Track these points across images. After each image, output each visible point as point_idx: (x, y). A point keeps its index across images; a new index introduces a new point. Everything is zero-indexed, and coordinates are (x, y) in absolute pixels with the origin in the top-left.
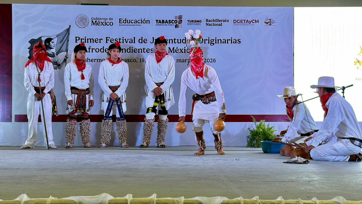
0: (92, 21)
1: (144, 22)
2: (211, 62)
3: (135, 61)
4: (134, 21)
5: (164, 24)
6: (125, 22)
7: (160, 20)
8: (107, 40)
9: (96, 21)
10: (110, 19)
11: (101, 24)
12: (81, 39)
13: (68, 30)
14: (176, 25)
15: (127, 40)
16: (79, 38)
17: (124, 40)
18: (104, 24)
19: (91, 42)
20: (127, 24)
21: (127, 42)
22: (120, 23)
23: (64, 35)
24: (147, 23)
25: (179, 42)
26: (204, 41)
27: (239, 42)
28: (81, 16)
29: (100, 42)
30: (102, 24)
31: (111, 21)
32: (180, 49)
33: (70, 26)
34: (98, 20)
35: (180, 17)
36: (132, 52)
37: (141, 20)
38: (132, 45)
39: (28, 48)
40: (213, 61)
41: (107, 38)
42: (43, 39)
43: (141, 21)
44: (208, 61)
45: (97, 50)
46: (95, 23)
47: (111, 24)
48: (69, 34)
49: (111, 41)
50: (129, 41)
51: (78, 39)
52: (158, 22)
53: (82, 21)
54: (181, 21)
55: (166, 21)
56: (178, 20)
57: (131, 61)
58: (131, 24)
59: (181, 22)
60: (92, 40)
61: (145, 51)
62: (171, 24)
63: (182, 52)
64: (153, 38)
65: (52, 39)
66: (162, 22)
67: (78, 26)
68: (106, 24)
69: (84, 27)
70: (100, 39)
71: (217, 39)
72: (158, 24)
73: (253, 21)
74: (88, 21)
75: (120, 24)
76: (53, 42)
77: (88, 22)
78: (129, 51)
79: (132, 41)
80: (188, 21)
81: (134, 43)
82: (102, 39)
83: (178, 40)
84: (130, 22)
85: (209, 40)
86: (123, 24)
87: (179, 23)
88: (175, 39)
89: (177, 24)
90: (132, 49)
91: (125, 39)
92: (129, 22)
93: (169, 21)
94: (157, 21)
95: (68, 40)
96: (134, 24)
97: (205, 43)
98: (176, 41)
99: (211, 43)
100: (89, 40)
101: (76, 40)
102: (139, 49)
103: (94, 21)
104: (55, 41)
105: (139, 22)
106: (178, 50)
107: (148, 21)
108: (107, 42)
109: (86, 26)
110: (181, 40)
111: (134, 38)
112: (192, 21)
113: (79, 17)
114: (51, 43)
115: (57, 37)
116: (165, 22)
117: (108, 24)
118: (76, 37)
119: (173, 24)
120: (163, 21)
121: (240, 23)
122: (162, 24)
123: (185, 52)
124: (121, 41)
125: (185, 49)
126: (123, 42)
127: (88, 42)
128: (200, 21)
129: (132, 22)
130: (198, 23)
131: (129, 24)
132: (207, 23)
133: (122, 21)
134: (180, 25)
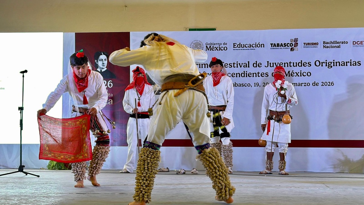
1: (259, 46)
2: (329, 85)
3: (249, 85)
4: (248, 46)
5: (279, 47)
6: (239, 46)
7: (275, 44)
9: (210, 47)
10: (224, 44)
11: (215, 49)
14: (291, 49)
15: (241, 65)
17: (238, 65)
18: (218, 49)
20: (241, 48)
21: (241, 67)
22: (234, 47)
24: (261, 47)
25: (295, 65)
26: (321, 63)
27: (359, 64)
28: (195, 42)
30: (217, 49)
31: (225, 46)
32: (296, 73)
34: (212, 45)
35: (296, 40)
36: (246, 76)
37: (255, 44)
38: (246, 69)
43: (255, 46)
44: (326, 84)
50: (243, 65)
52: (273, 45)
53: (196, 46)
55: (282, 44)
56: (293, 43)
57: (246, 85)
58: (245, 48)
59: (296, 45)
60: (206, 65)
61: (260, 75)
62: (287, 47)
63: (298, 76)
64: (268, 62)
68: (220, 49)
71: (335, 62)
72: (273, 47)
75: (234, 49)
77: (203, 47)
78: (243, 75)
79: (246, 65)
80: (304, 43)
81: (249, 67)
84: (245, 46)
85: (326, 63)
86: (237, 48)
87: (294, 46)
88: (290, 63)
89: (293, 47)
92: (243, 46)
93: (284, 44)
94: (272, 44)
96: (248, 48)
97: (322, 66)
98: (292, 64)
99: (329, 66)
100: (204, 66)
102: (253, 74)
103: (208, 46)
105: (253, 46)
106: (294, 73)
107: (263, 45)
110: (296, 63)
111: (249, 62)
112: (309, 44)
113: (194, 42)
116: (280, 45)
117: (222, 49)
119: (288, 47)
120: (278, 44)
121: (360, 44)
122: (277, 47)
123: (301, 76)
124: (235, 65)
125: (301, 73)
126: (237, 67)
127: (202, 67)
128: (317, 44)
129: (246, 46)
130: (315, 45)
131: (243, 48)
132: (324, 45)
133: (237, 46)
134: (295, 48)
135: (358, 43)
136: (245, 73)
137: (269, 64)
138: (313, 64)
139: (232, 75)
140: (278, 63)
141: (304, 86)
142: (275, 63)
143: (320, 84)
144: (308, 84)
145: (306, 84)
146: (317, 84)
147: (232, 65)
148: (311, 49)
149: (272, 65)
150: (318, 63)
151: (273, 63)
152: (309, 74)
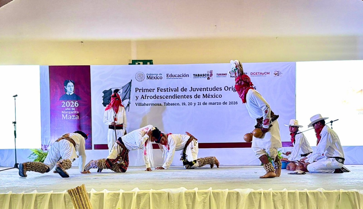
0: (147, 76)
1: (185, 76)
2: (234, 104)
3: (178, 104)
4: (177, 76)
5: (199, 77)
6: (171, 76)
7: (196, 75)
8: (158, 90)
9: (150, 76)
10: (160, 74)
11: (153, 78)
12: (140, 90)
13: (130, 83)
14: (208, 78)
15: (172, 89)
16: (138, 89)
17: (171, 90)
18: (156, 78)
19: (146, 92)
20: (172, 77)
21: (172, 91)
22: (167, 77)
23: (127, 87)
24: (187, 77)
25: (211, 90)
26: (229, 89)
28: (139, 73)
29: (153, 91)
30: (155, 78)
31: (161, 76)
32: (211, 95)
33: (131, 80)
34: (151, 76)
35: (211, 72)
36: (176, 98)
37: (182, 74)
38: (176, 93)
39: (103, 97)
40: (235, 103)
41: (158, 88)
42: (113, 90)
43: (182, 76)
44: (232, 103)
45: (151, 97)
46: (150, 77)
47: (161, 78)
48: (131, 86)
49: (161, 90)
50: (174, 90)
51: (137, 89)
52: (195, 75)
53: (140, 76)
54: (212, 74)
55: (201, 74)
56: (209, 74)
57: (176, 104)
58: (175, 77)
59: (211, 75)
60: (147, 90)
61: (186, 97)
62: (205, 76)
63: (213, 97)
64: (192, 87)
65: (119, 90)
66: (198, 75)
67: (137, 80)
68: (157, 78)
69: (142, 81)
70: (153, 89)
72: (195, 77)
73: (265, 73)
74: (144, 76)
75: (167, 78)
76: (119, 92)
77: (145, 77)
78: (174, 97)
79: (176, 90)
80: (217, 74)
81: (178, 91)
82: (154, 89)
83: (210, 88)
84: (175, 76)
85: (232, 88)
86: (170, 78)
87: (210, 76)
88: (207, 88)
89: (209, 76)
90: (176, 96)
91: (171, 89)
92: (173, 76)
93: (203, 75)
94: (194, 75)
95: (130, 91)
96: (177, 77)
97: (229, 90)
98: (208, 89)
99: (234, 90)
100: (145, 90)
101: (136, 90)
102: (181, 96)
103: (149, 76)
104: (121, 91)
105: (181, 76)
106: (210, 96)
107: (188, 75)
108: (158, 91)
109: (143, 80)
110: (211, 88)
111: (178, 88)
112: (220, 74)
113: (138, 73)
114: (118, 93)
115: (122, 88)
116: (200, 75)
117: (159, 78)
118: (136, 88)
119: (206, 77)
120: (199, 75)
122: (198, 77)
123: (215, 97)
124: (168, 90)
125: (215, 95)
126: (170, 91)
127: (144, 92)
128: (226, 74)
129: (176, 76)
130: (224, 75)
131: (174, 78)
132: (231, 75)
133: (169, 76)
134: (211, 78)
135: (254, 74)
136: (176, 95)
137: (192, 89)
138: (223, 89)
139: (166, 97)
140: (199, 88)
141: (217, 104)
142: (197, 89)
143: (228, 103)
144: (220, 104)
145: (218, 104)
146: (226, 103)
147: (166, 90)
148: (222, 78)
149: (194, 90)
150: (226, 88)
151: (195, 89)
152: (220, 96)
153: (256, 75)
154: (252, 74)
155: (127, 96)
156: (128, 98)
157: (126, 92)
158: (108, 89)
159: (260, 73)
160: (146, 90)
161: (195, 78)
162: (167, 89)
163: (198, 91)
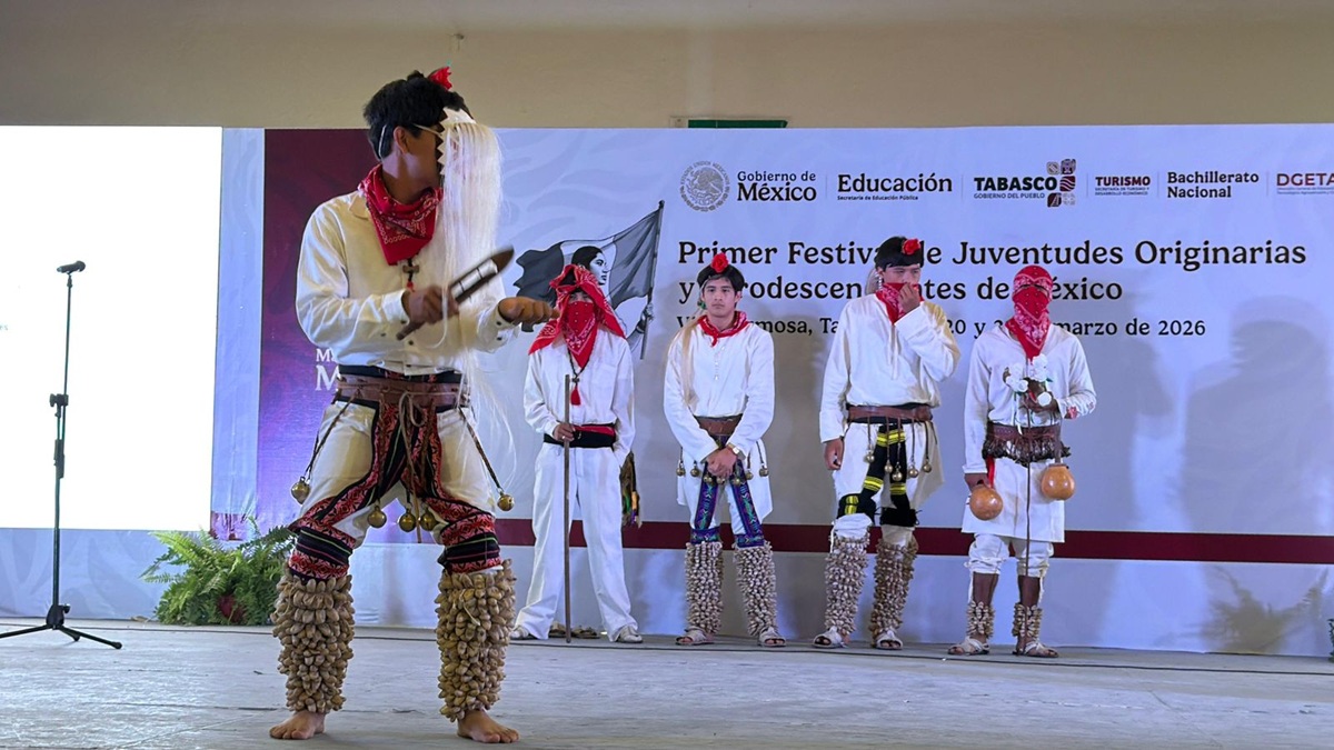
0: (741, 186)
1: (931, 185)
2: (1185, 333)
4: (893, 184)
5: (1007, 192)
6: (859, 185)
7: (990, 180)
8: (792, 253)
9: (754, 186)
10: (805, 177)
11: (772, 194)
12: (701, 251)
13: (655, 218)
14: (1051, 198)
15: (865, 253)
16: (693, 246)
17: (856, 253)
18: (783, 194)
20: (866, 193)
21: (865, 262)
22: (841, 190)
23: (640, 236)
24: (941, 190)
25: (1063, 257)
26: (1159, 253)
27: (1299, 259)
28: (700, 168)
29: (768, 261)
30: (777, 194)
31: (809, 183)
32: (1067, 286)
33: (661, 204)
34: (762, 182)
35: (1068, 167)
37: (918, 178)
39: (515, 284)
40: (1192, 329)
41: (792, 245)
42: (568, 251)
43: (918, 184)
44: (1176, 329)
45: (757, 290)
46: (753, 191)
47: (810, 195)
48: (657, 232)
49: (806, 256)
51: (688, 248)
52: (983, 184)
53: (703, 184)
54: (1073, 179)
55: (1015, 179)
56: (1059, 177)
58: (881, 193)
59: (1069, 183)
60: (739, 253)
61: (933, 291)
62: (1033, 190)
63: (1075, 297)
64: (964, 245)
65: (599, 251)
66: (1000, 184)
67: (689, 203)
68: (791, 195)
69: (712, 208)
70: (768, 251)
71: (1210, 247)
72: (982, 192)
74: (725, 186)
75: (843, 194)
76: (600, 263)
77: (728, 189)
80: (1099, 179)
82: (775, 250)
83: (1058, 250)
84: (880, 185)
85: (1178, 250)
86: (853, 193)
87: (1062, 189)
88: (1045, 249)
89: (1057, 190)
91: (860, 250)
92: (873, 186)
93: (1025, 180)
94: (979, 180)
95: (655, 255)
96: (892, 193)
97: (1163, 261)
98: (1051, 255)
99: (1187, 263)
101: (683, 253)
103: (748, 185)
104: (609, 256)
105: (912, 185)
107: (946, 184)
108: (792, 261)
109: (720, 203)
110: (1068, 250)
112: (1115, 180)
113: (695, 170)
114: (593, 264)
115: (614, 242)
116: (1009, 183)
117: (798, 194)
118: (682, 244)
119: (1039, 192)
120: (1003, 181)
122: (997, 192)
123: (1084, 297)
124: (845, 255)
125: (1084, 286)
126: (852, 262)
128: (1145, 181)
129: (887, 185)
130: (1136, 186)
131: (875, 193)
132: (1173, 186)
133: (850, 183)
134: (1066, 196)
135: (1297, 180)
137: (969, 253)
138: (1128, 254)
139: (832, 291)
140: (1002, 250)
141: (1097, 333)
142: (991, 250)
143: (1156, 328)
144: (1111, 329)
145: (1103, 329)
146: (1143, 330)
147: (834, 254)
148: (1122, 201)
149: (978, 257)
150: (1146, 253)
151: (983, 250)
152: (1114, 291)
153: (1303, 186)
154: (1283, 180)
155: (639, 282)
156: (641, 293)
157: (634, 262)
158: (542, 247)
159: (1326, 179)
160: (734, 251)
161: (985, 196)
162: (840, 249)
163: (996, 261)
